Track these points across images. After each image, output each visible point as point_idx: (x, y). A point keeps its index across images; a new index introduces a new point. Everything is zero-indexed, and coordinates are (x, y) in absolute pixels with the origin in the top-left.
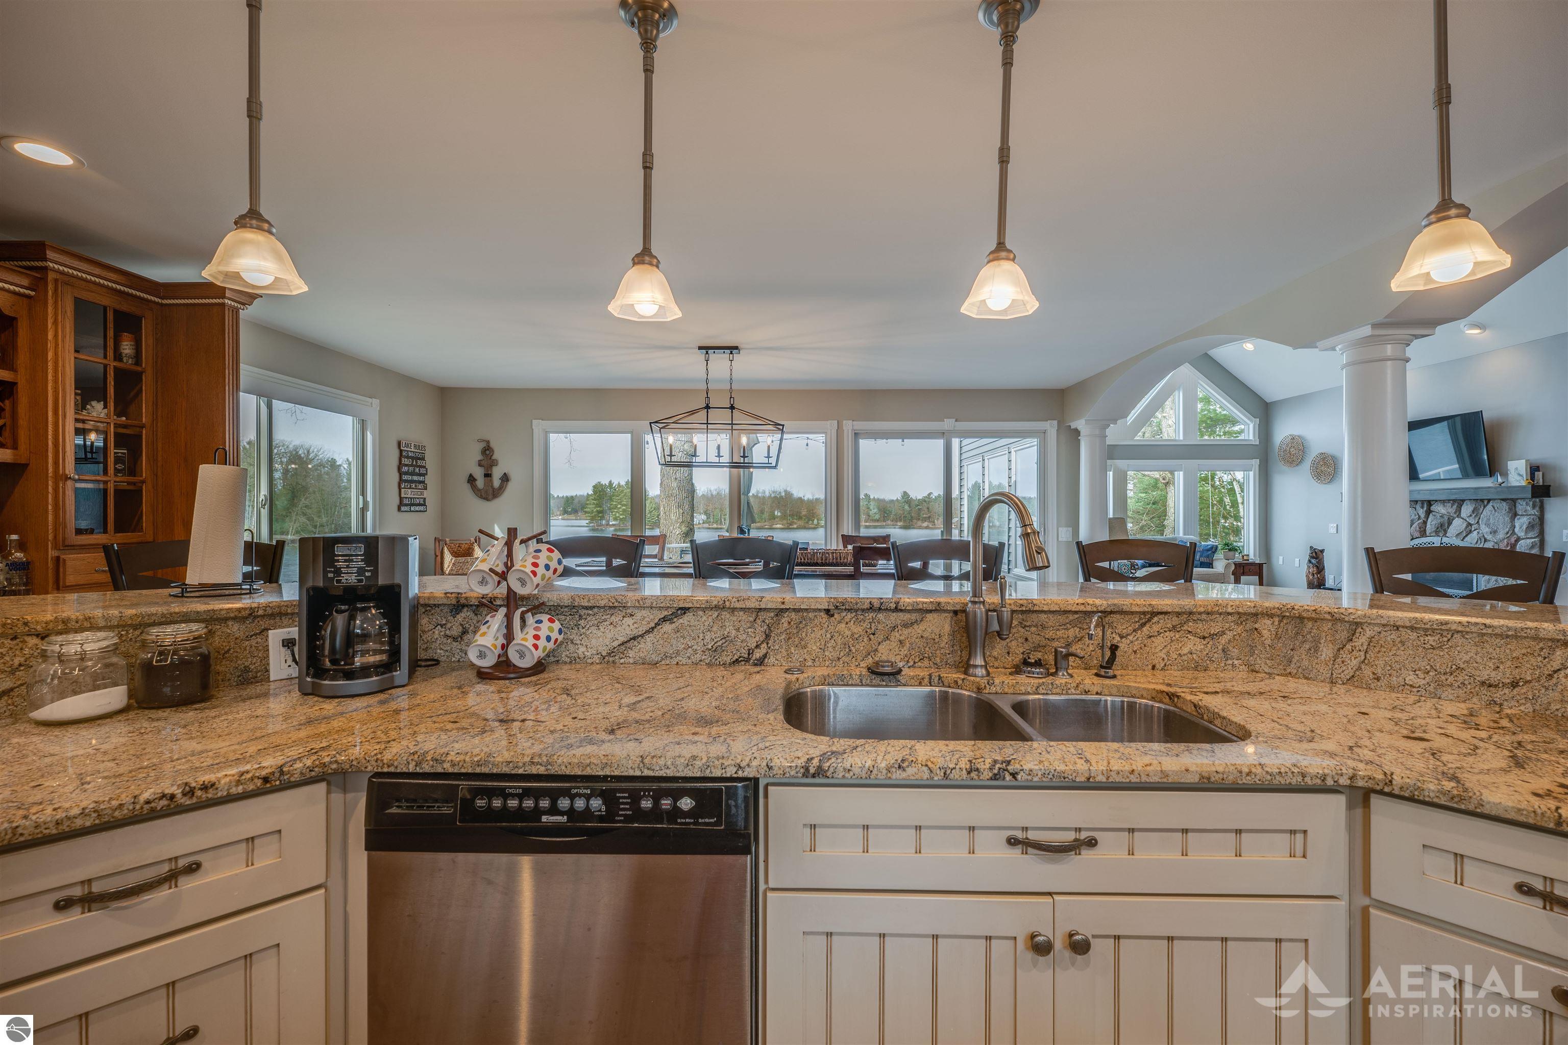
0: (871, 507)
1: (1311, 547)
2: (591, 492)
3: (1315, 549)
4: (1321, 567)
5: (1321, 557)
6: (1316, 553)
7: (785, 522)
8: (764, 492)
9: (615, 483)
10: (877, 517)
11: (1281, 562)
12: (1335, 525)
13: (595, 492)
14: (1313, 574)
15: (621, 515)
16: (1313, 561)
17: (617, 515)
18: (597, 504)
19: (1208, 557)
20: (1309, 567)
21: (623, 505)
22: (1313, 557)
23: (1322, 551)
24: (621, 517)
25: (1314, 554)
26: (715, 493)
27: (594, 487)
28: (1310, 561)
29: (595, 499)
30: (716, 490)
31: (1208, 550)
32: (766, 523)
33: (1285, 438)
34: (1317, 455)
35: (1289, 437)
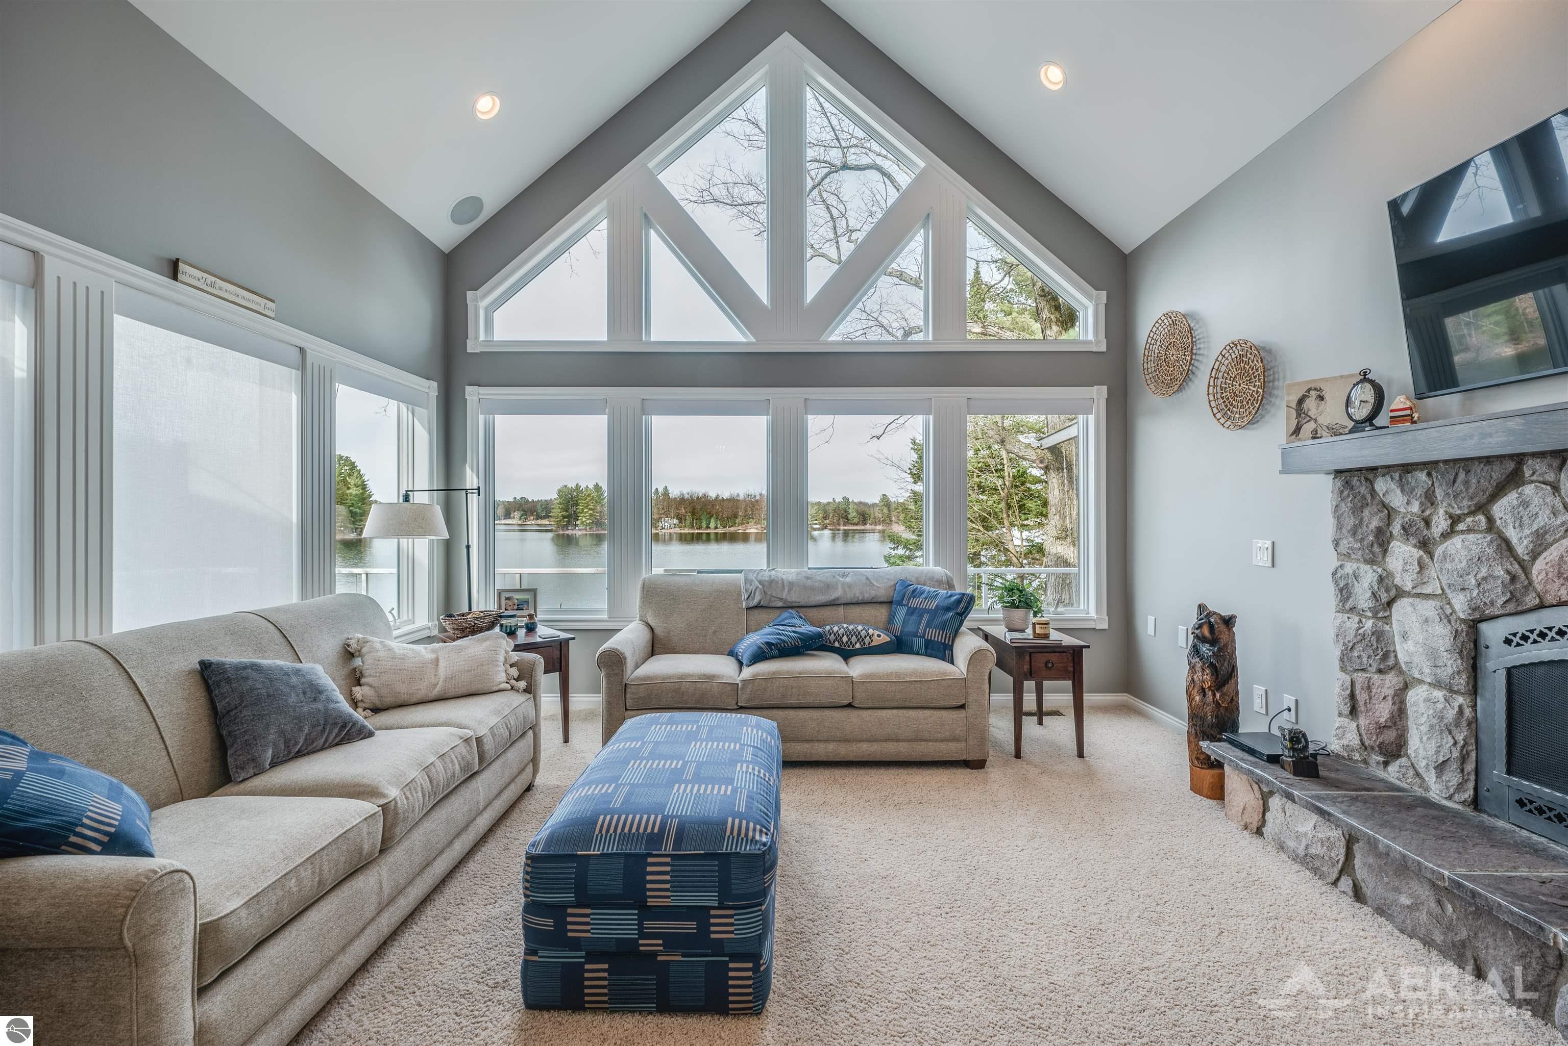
0: (850, 511)
1: (1202, 608)
2: (556, 496)
3: (1210, 614)
4: (1224, 669)
5: (1224, 638)
6: (1211, 627)
7: (759, 526)
8: (738, 495)
9: (583, 486)
10: (856, 520)
11: (1151, 631)
12: (1268, 544)
13: (560, 497)
14: (1203, 691)
15: (588, 519)
16: (1205, 649)
17: (584, 519)
18: (562, 508)
19: (943, 626)
20: (1192, 668)
21: (590, 509)
22: (1203, 639)
23: (1229, 622)
24: (588, 522)
25: (1206, 631)
26: (686, 496)
27: (560, 491)
28: (1196, 651)
29: (560, 504)
30: (688, 494)
31: (948, 609)
32: (740, 528)
33: (1157, 325)
34: (1221, 353)
35: (1166, 321)
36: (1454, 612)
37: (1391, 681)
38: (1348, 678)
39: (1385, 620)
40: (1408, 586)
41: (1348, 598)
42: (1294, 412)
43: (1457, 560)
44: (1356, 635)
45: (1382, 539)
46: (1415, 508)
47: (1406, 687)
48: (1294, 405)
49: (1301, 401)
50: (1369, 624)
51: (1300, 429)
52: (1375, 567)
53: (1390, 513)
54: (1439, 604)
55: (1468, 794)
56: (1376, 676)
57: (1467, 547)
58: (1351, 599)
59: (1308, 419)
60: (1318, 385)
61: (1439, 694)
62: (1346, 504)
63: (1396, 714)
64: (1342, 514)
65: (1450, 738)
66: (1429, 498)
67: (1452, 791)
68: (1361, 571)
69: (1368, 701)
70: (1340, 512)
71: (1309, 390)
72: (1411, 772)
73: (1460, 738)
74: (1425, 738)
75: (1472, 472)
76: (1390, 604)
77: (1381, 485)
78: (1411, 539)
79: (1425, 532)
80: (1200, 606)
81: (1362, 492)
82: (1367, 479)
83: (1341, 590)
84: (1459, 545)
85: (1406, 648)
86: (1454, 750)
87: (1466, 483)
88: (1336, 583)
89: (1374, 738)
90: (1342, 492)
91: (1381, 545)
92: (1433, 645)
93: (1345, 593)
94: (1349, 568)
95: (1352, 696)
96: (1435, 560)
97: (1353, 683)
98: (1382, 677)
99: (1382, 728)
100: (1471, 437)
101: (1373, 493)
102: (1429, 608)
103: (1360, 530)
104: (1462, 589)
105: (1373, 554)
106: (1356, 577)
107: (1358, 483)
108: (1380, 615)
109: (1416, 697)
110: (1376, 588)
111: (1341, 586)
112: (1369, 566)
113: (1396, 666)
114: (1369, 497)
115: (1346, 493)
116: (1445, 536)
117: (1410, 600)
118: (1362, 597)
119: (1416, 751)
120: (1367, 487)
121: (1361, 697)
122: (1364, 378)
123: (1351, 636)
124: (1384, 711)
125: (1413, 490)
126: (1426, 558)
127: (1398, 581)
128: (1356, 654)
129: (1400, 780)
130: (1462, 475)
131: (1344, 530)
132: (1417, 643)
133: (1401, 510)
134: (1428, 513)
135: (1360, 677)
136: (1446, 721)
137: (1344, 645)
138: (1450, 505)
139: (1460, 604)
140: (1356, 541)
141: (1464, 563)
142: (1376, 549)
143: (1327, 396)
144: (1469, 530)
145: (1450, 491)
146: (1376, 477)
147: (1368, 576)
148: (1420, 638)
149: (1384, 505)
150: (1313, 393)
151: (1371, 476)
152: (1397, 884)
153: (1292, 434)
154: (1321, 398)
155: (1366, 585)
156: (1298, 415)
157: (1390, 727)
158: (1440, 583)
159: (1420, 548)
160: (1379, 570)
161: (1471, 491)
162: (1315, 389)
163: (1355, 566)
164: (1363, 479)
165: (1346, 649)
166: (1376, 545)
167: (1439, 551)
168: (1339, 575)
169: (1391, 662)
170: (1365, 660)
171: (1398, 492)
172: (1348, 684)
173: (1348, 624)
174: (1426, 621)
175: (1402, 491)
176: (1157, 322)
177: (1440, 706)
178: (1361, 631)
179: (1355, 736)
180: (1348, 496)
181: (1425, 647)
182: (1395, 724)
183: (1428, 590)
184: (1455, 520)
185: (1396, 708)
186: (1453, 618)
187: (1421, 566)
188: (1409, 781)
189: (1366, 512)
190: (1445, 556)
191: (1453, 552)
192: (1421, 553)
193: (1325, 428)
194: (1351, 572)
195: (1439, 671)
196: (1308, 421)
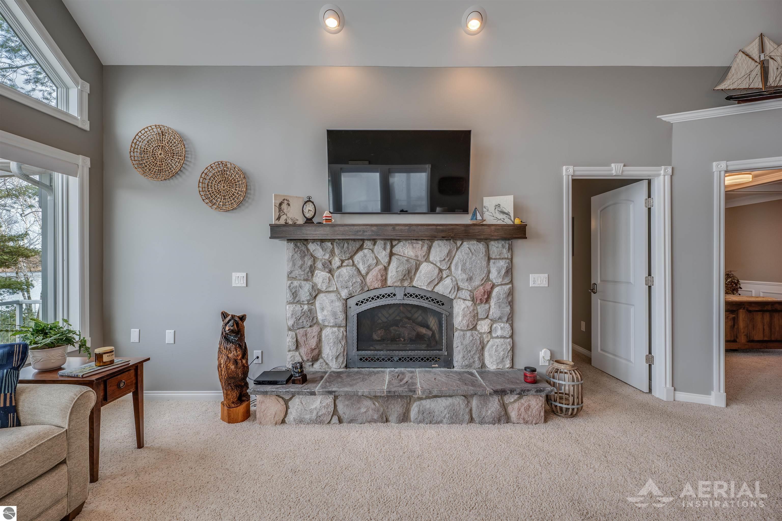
3: (230, 316)
5: (242, 328)
6: (237, 323)
11: (134, 339)
12: (244, 274)
14: (236, 362)
16: (233, 337)
20: (229, 350)
22: (234, 331)
23: (242, 319)
25: (235, 327)
28: (227, 340)
33: (146, 130)
34: (210, 165)
35: (155, 130)
36: (341, 296)
37: (315, 329)
38: (294, 333)
39: (312, 304)
40: (324, 289)
41: (296, 297)
42: (278, 209)
43: (344, 276)
44: (302, 313)
45: (312, 269)
46: (327, 257)
47: (321, 330)
48: (278, 205)
49: (281, 204)
50: (306, 307)
51: (280, 218)
52: (308, 282)
53: (315, 259)
54: (336, 294)
55: (344, 365)
56: (309, 329)
57: (348, 272)
58: (297, 297)
59: (283, 213)
60: (288, 198)
61: (335, 329)
62: (297, 255)
63: (318, 342)
64: (295, 259)
65: (340, 344)
66: (332, 253)
67: (340, 364)
68: (302, 284)
69: (305, 340)
70: (294, 258)
71: (284, 200)
72: (324, 363)
73: (343, 343)
74: (332, 348)
75: (350, 243)
76: (315, 297)
77: (312, 247)
78: (326, 269)
79: (330, 266)
80: (222, 313)
81: (303, 249)
82: (304, 244)
83: (293, 294)
84: (345, 271)
85: (324, 314)
86: (342, 349)
87: (348, 248)
88: (291, 291)
89: (310, 355)
90: (294, 249)
91: (311, 272)
92: (335, 311)
93: (295, 294)
94: (296, 283)
95: (297, 341)
96: (335, 277)
97: (296, 335)
98: (311, 328)
99: (312, 350)
100: (360, 231)
101: (308, 250)
102: (333, 296)
103: (303, 266)
104: (347, 287)
105: (308, 276)
106: (301, 287)
107: (301, 246)
108: (310, 302)
109: (326, 332)
110: (311, 291)
111: (293, 291)
112: (306, 282)
113: (317, 323)
114: (306, 252)
115: (296, 250)
116: (338, 268)
117: (324, 294)
118: (304, 295)
119: (328, 355)
120: (305, 248)
121: (301, 340)
122: (309, 200)
123: (299, 314)
124: (313, 343)
125: (326, 250)
126: (331, 277)
127: (319, 286)
128: (301, 321)
129: (321, 369)
130: (346, 245)
131: (296, 267)
132: (328, 311)
133: (320, 258)
134: (330, 259)
135: (301, 331)
136: (339, 339)
137: (296, 318)
138: (341, 256)
139: (344, 293)
140: (302, 271)
141: (347, 278)
142: (310, 274)
143: (290, 204)
144: (347, 266)
145: (342, 250)
146: (308, 243)
147: (307, 286)
148: (330, 309)
149: (312, 255)
150: (285, 201)
151: (305, 243)
152: (359, 406)
153: (277, 220)
154: (289, 205)
155: (306, 290)
156: (280, 211)
157: (316, 348)
158: (336, 286)
159: (329, 273)
160: (311, 283)
161: (350, 251)
162: (287, 200)
163: (299, 282)
164: (302, 244)
165: (296, 320)
166: (309, 273)
167: (336, 274)
168: (292, 287)
169: (315, 321)
170: (305, 323)
171: (321, 250)
172: (295, 335)
173: (297, 309)
174: (332, 301)
175: (323, 250)
176: (147, 128)
177: (337, 334)
178: (304, 311)
179: (299, 358)
180: (298, 251)
181: (331, 312)
182: (318, 346)
183: (331, 289)
184: (343, 261)
185: (318, 340)
186: (341, 299)
187: (330, 280)
188: (324, 368)
189: (306, 259)
190: (339, 276)
191: (343, 274)
192: (330, 275)
193: (290, 219)
194: (298, 285)
195: (337, 320)
196: (284, 215)
